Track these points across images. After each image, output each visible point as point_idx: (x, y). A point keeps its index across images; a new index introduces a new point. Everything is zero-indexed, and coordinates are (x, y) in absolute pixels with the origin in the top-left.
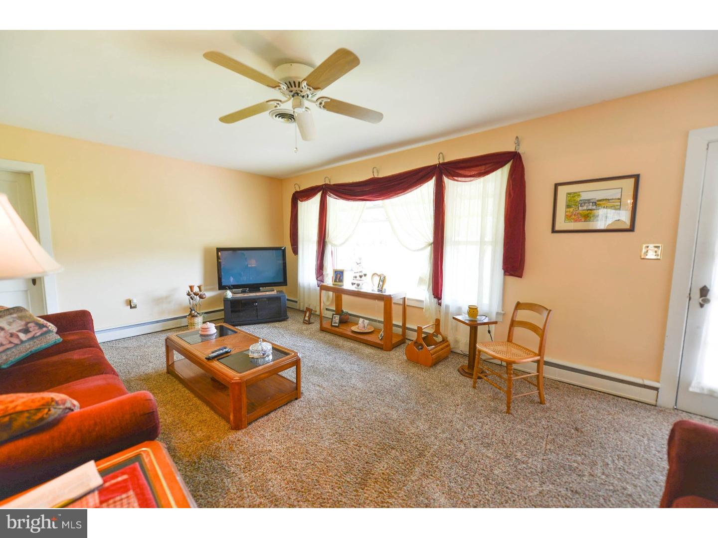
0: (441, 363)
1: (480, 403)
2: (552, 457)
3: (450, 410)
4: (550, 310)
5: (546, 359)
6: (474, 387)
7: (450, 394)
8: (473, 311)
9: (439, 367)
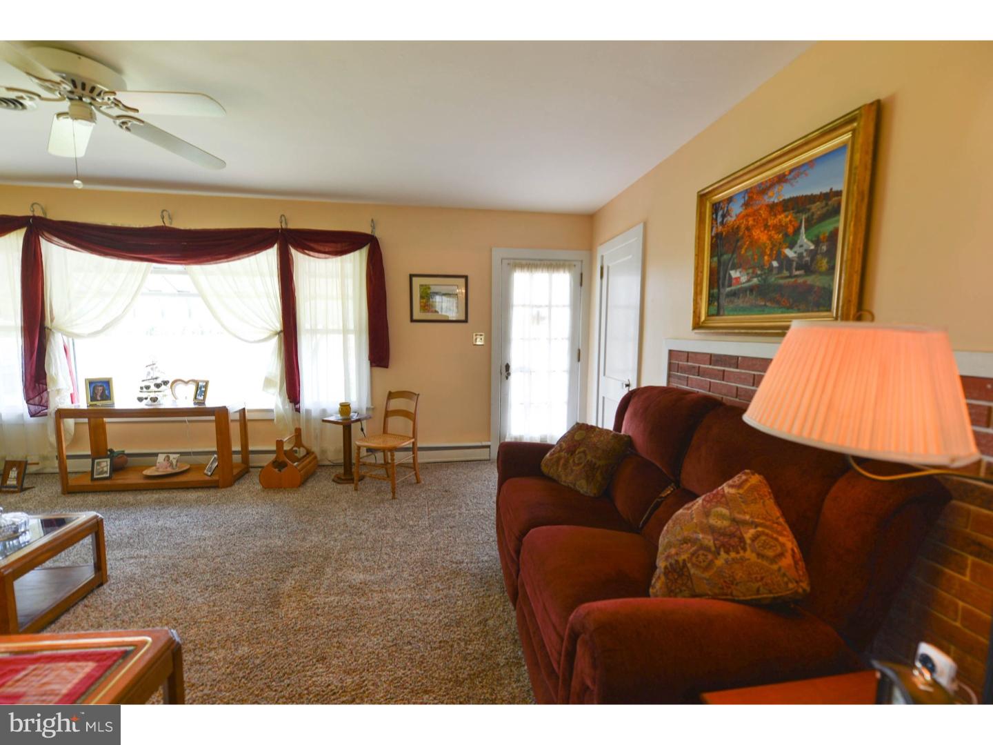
0: (310, 480)
1: (367, 500)
2: (434, 514)
3: (340, 515)
4: (419, 395)
5: (419, 445)
6: (356, 490)
7: (333, 504)
8: (345, 408)
9: (309, 484)
